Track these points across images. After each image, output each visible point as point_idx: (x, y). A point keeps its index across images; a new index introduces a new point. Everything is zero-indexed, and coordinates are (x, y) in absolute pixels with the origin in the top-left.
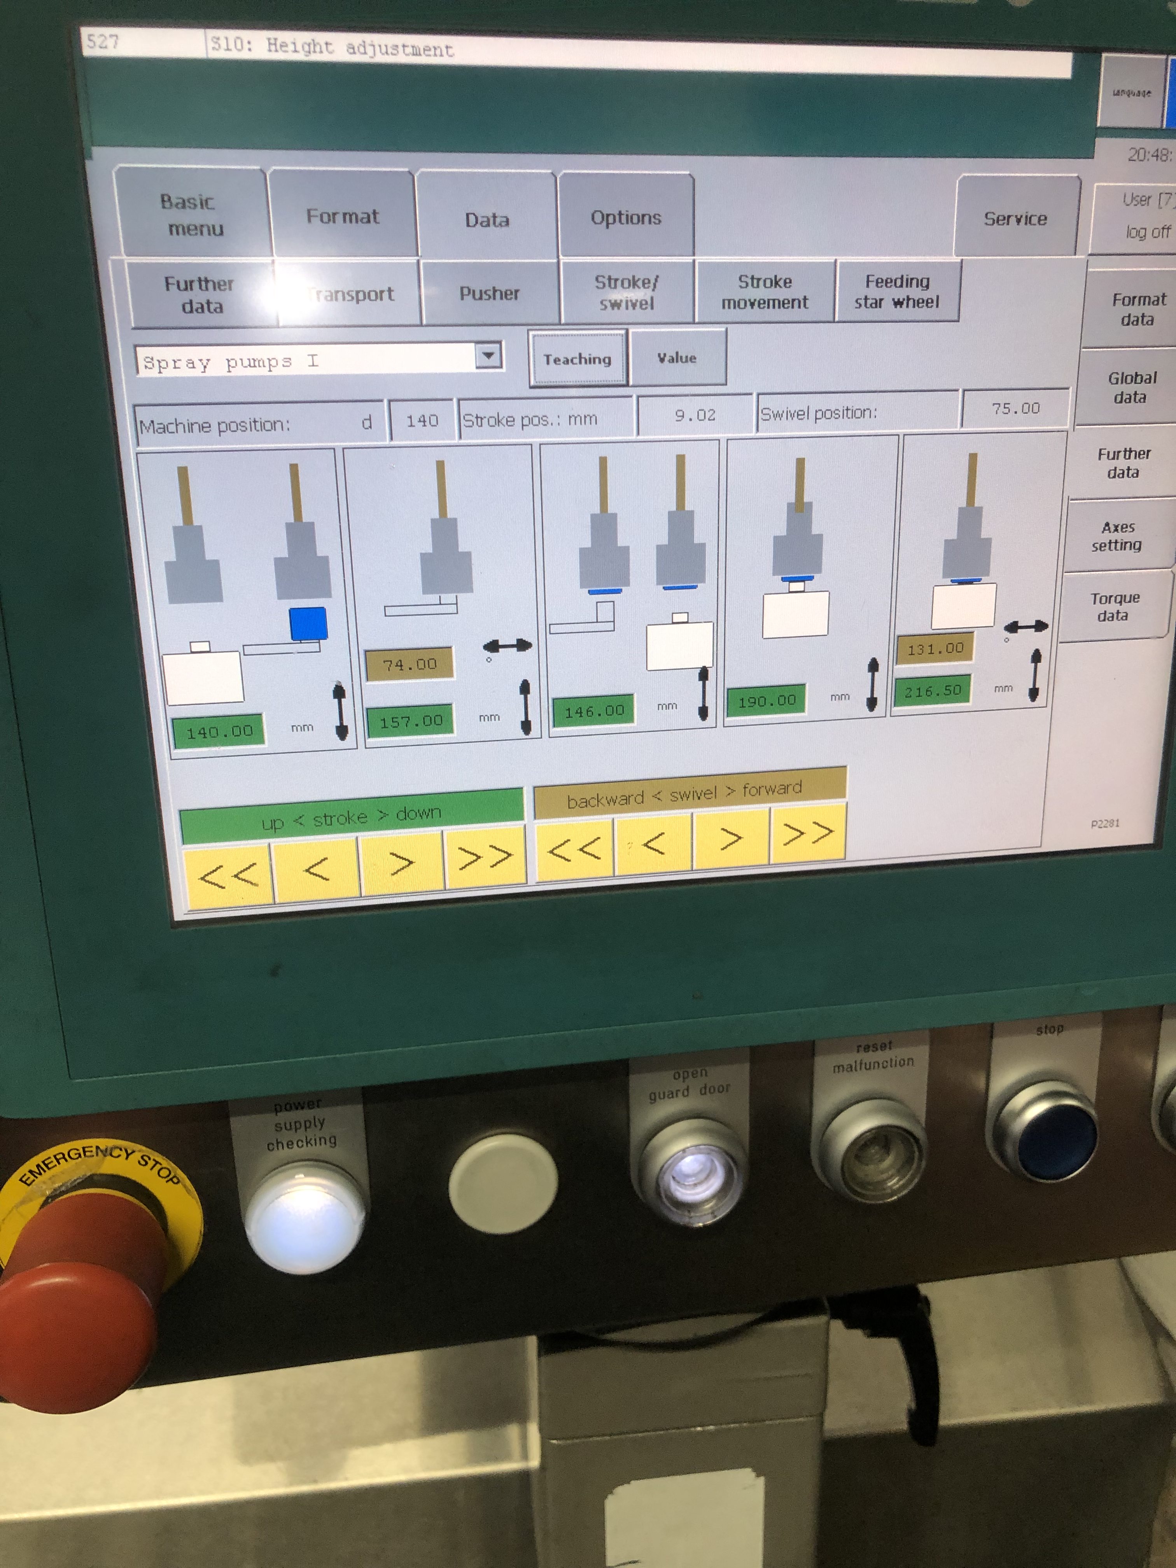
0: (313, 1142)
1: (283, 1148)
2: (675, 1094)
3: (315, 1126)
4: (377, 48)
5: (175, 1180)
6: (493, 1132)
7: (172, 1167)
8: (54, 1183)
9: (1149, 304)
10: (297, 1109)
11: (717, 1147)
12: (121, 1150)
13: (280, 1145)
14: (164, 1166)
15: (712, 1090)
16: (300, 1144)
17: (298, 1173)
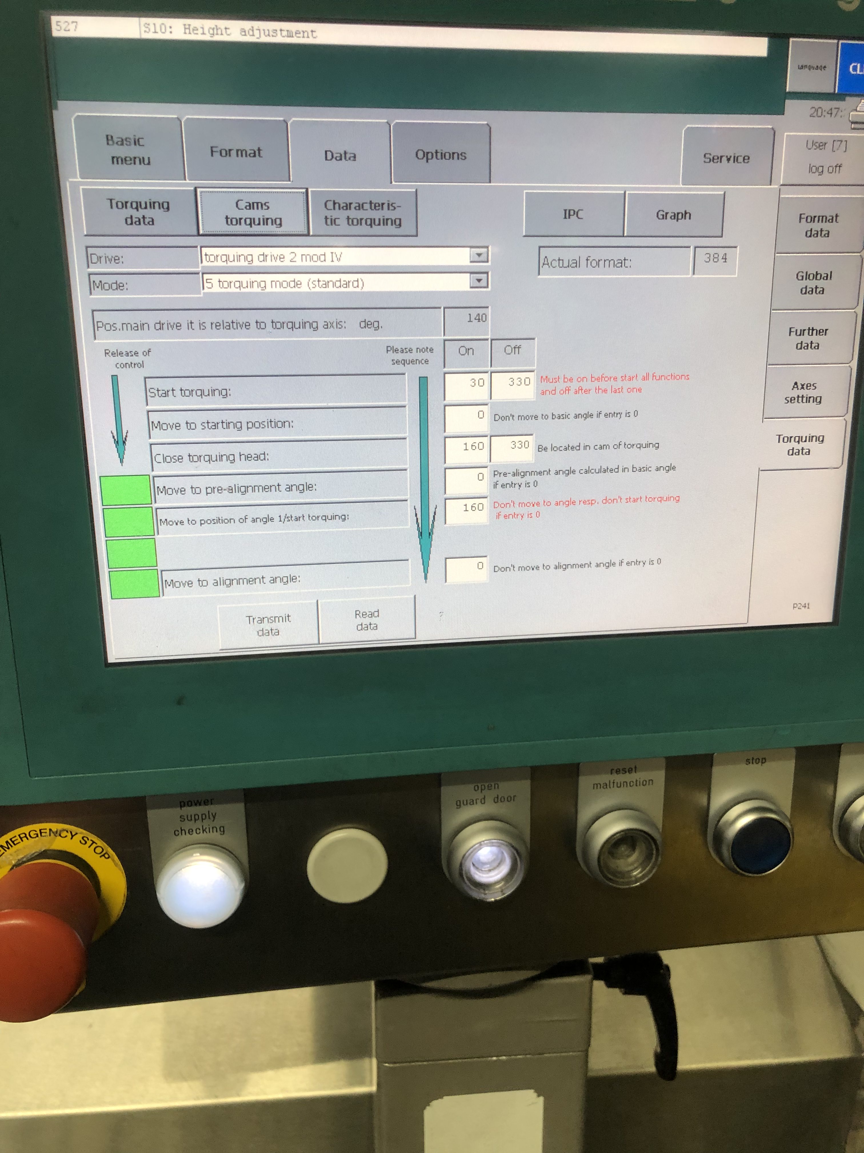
0: (207, 830)
1: (185, 834)
2: (475, 801)
3: (209, 818)
4: (262, 32)
5: (107, 856)
6: (340, 827)
7: (104, 845)
8: (18, 855)
9: (826, 222)
10: (196, 805)
11: (506, 842)
12: (67, 832)
13: (183, 832)
14: (98, 845)
15: (503, 800)
16: (198, 831)
17: (195, 853)
